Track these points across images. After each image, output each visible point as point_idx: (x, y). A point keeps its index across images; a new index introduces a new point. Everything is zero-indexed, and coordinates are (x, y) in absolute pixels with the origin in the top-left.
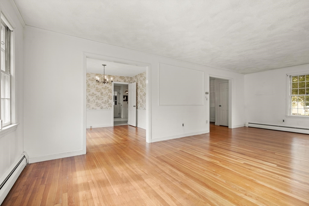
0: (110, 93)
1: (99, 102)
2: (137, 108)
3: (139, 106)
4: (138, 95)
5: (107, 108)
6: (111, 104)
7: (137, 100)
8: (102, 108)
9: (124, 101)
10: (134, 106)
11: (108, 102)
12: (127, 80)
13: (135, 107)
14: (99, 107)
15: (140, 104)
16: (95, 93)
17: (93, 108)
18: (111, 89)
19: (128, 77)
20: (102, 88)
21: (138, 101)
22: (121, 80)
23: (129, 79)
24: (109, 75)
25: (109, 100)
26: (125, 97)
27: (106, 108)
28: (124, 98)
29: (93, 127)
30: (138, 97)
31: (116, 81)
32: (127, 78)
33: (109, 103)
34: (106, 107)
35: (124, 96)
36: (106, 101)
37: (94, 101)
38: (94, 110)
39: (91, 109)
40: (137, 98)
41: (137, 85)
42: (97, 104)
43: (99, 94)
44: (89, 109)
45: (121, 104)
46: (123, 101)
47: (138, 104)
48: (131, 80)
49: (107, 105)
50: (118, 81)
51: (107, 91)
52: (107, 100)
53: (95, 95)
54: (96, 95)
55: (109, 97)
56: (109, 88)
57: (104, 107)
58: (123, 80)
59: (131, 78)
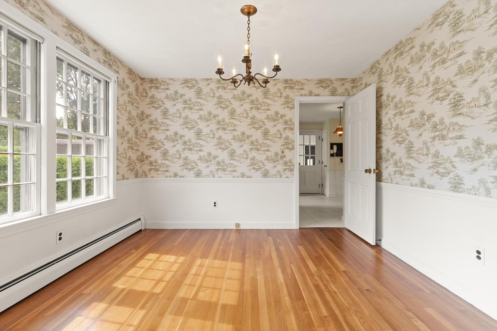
0: (288, 133)
1: (260, 157)
2: (379, 178)
3: (388, 170)
4: (383, 130)
5: (281, 176)
6: (291, 162)
7: (379, 147)
8: (266, 175)
9: (332, 155)
10: (368, 171)
11: (282, 157)
12: (340, 90)
13: (373, 176)
14: (259, 172)
15: (392, 161)
16: (248, 132)
17: (243, 175)
18: (291, 120)
19: (342, 79)
20: (268, 118)
21: (384, 151)
22: (320, 91)
23: (348, 85)
24: (286, 78)
25: (287, 152)
26: (335, 147)
27: (278, 176)
28: (332, 148)
29: (242, 227)
30: (383, 138)
31: (305, 95)
32: (340, 83)
33: (287, 159)
34: (278, 172)
35: (332, 145)
36: (277, 154)
37: (245, 156)
38: (246, 179)
39: (238, 177)
40: (378, 141)
41: (379, 96)
42: (254, 165)
43: (257, 135)
44: (234, 177)
45: (325, 164)
46: (329, 155)
47: (384, 165)
48: (353, 87)
49: (280, 167)
50: (311, 94)
51: (280, 126)
52: (280, 153)
53: (248, 137)
54: (251, 138)
55: (287, 144)
56: (287, 118)
57: (273, 172)
58: (327, 90)
59: (353, 81)
